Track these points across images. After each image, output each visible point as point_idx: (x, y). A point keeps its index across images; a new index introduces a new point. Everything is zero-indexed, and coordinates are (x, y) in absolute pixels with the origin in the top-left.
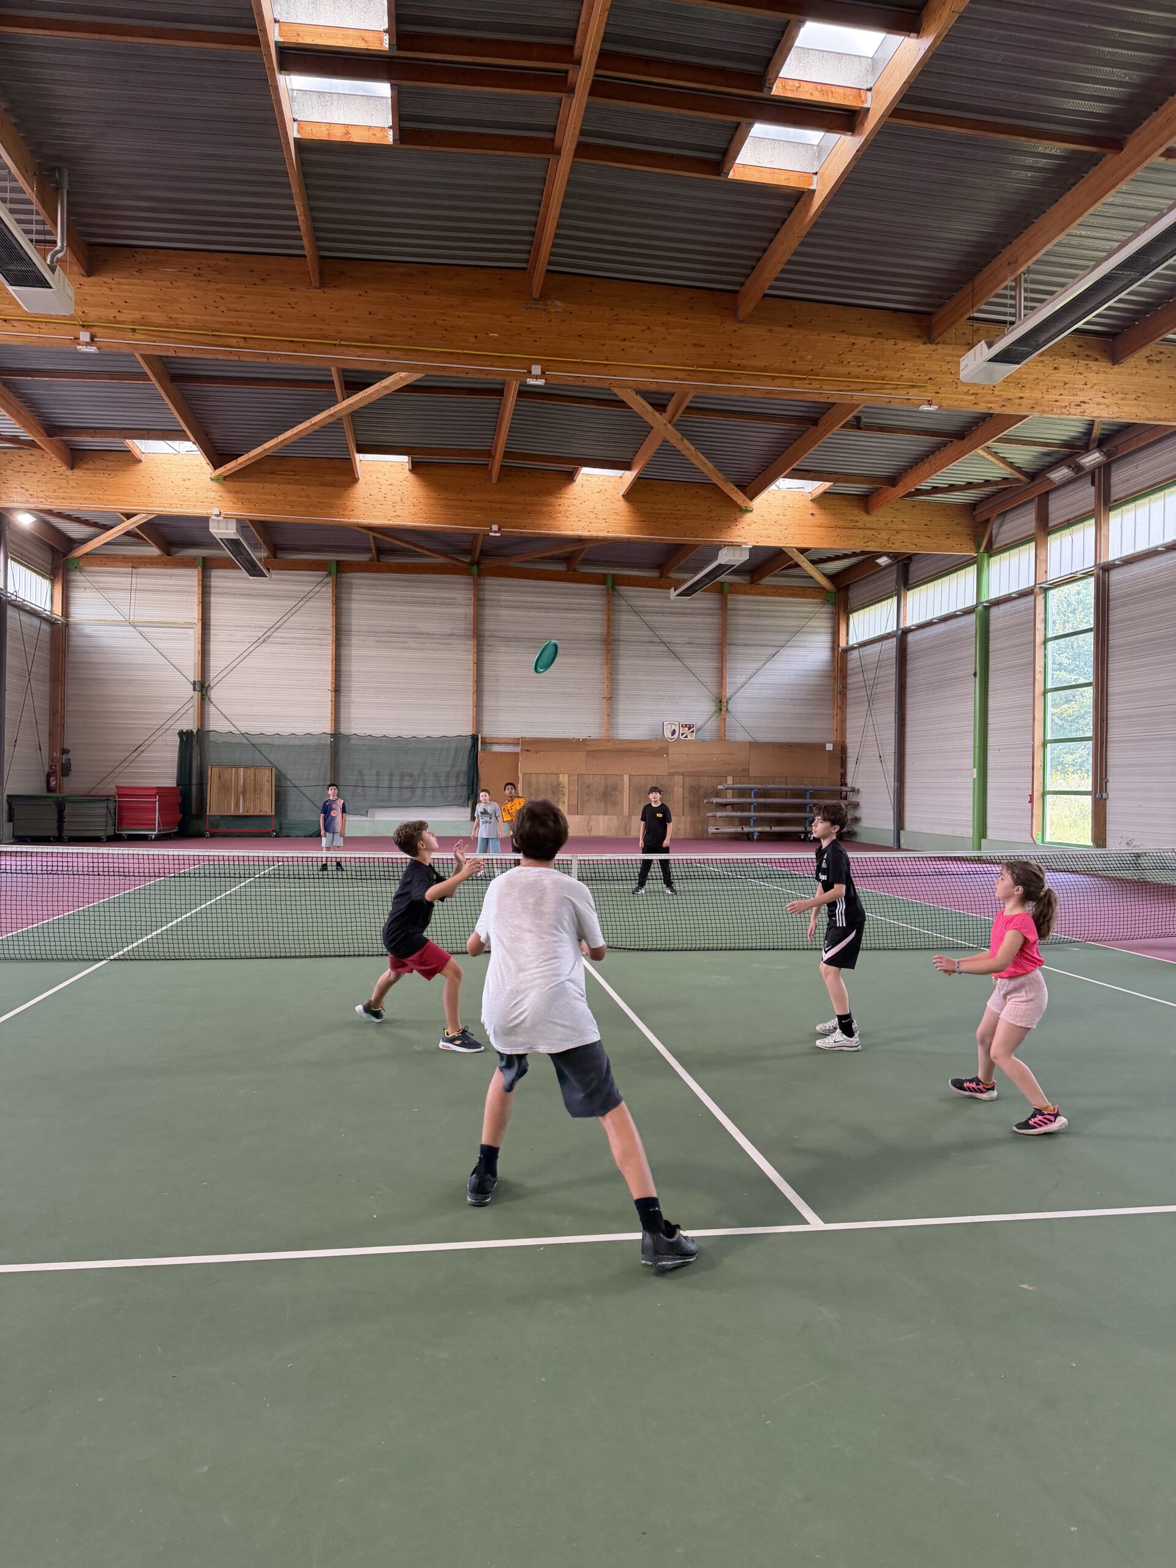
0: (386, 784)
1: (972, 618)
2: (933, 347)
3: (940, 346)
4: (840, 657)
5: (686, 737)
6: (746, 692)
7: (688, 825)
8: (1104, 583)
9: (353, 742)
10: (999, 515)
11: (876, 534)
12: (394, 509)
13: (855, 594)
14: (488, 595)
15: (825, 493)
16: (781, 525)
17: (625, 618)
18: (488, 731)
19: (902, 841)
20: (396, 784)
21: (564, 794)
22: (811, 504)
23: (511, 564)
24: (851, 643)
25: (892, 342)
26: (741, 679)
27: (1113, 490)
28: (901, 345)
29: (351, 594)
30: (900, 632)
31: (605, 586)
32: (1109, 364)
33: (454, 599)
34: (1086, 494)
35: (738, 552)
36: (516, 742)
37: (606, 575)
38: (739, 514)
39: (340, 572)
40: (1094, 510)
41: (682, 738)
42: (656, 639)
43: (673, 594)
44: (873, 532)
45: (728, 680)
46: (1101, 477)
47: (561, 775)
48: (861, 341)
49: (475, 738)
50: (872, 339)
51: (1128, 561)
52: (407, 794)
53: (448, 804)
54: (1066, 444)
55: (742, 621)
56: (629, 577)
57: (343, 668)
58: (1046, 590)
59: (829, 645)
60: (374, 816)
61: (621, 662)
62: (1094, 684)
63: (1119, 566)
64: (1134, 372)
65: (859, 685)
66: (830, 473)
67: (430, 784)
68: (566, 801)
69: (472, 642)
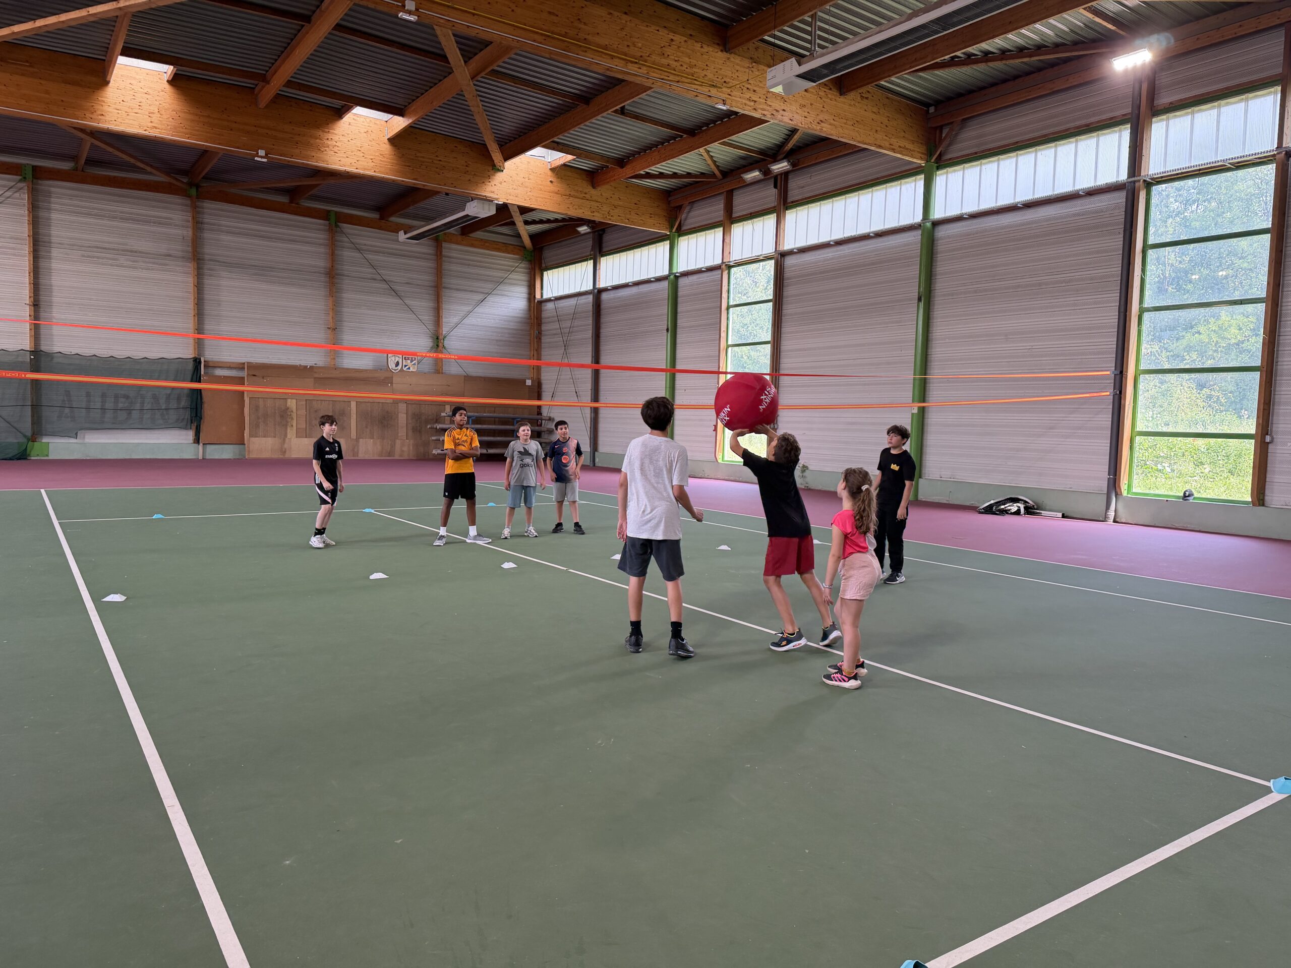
0: (98, 405)
1: (665, 284)
2: (727, 55)
3: (733, 55)
4: (536, 307)
5: (409, 368)
6: (458, 332)
7: (411, 447)
8: (781, 265)
9: (55, 360)
10: (690, 203)
11: (600, 206)
12: (149, 120)
13: (549, 254)
14: (207, 219)
15: (564, 165)
16: (527, 187)
17: (347, 254)
18: (210, 355)
19: (597, 460)
20: (109, 405)
21: (292, 419)
22: (550, 173)
23: (233, 190)
24: (545, 297)
25: (699, 45)
26: (455, 320)
27: (790, 193)
28: (706, 49)
29: (50, 203)
30: (596, 291)
31: (328, 222)
32: (838, 94)
33: (171, 219)
34: (770, 194)
35: (486, 206)
36: (241, 367)
37: (329, 211)
38: (492, 172)
39: (37, 179)
40: (774, 207)
41: (405, 369)
42: (378, 277)
43: (402, 236)
44: (598, 204)
45: (444, 320)
46: (781, 182)
47: (289, 401)
48: (677, 38)
49: (197, 362)
50: (686, 39)
51: (803, 250)
52: (122, 415)
53: (167, 426)
54: (761, 152)
55: (454, 267)
56: (351, 216)
57: (43, 281)
58: (729, 267)
59: (525, 295)
60: (84, 438)
61: (345, 295)
62: (772, 342)
63: (796, 253)
64: (852, 103)
65: (555, 332)
66: (574, 148)
67: (149, 407)
68: (295, 425)
69: (191, 265)
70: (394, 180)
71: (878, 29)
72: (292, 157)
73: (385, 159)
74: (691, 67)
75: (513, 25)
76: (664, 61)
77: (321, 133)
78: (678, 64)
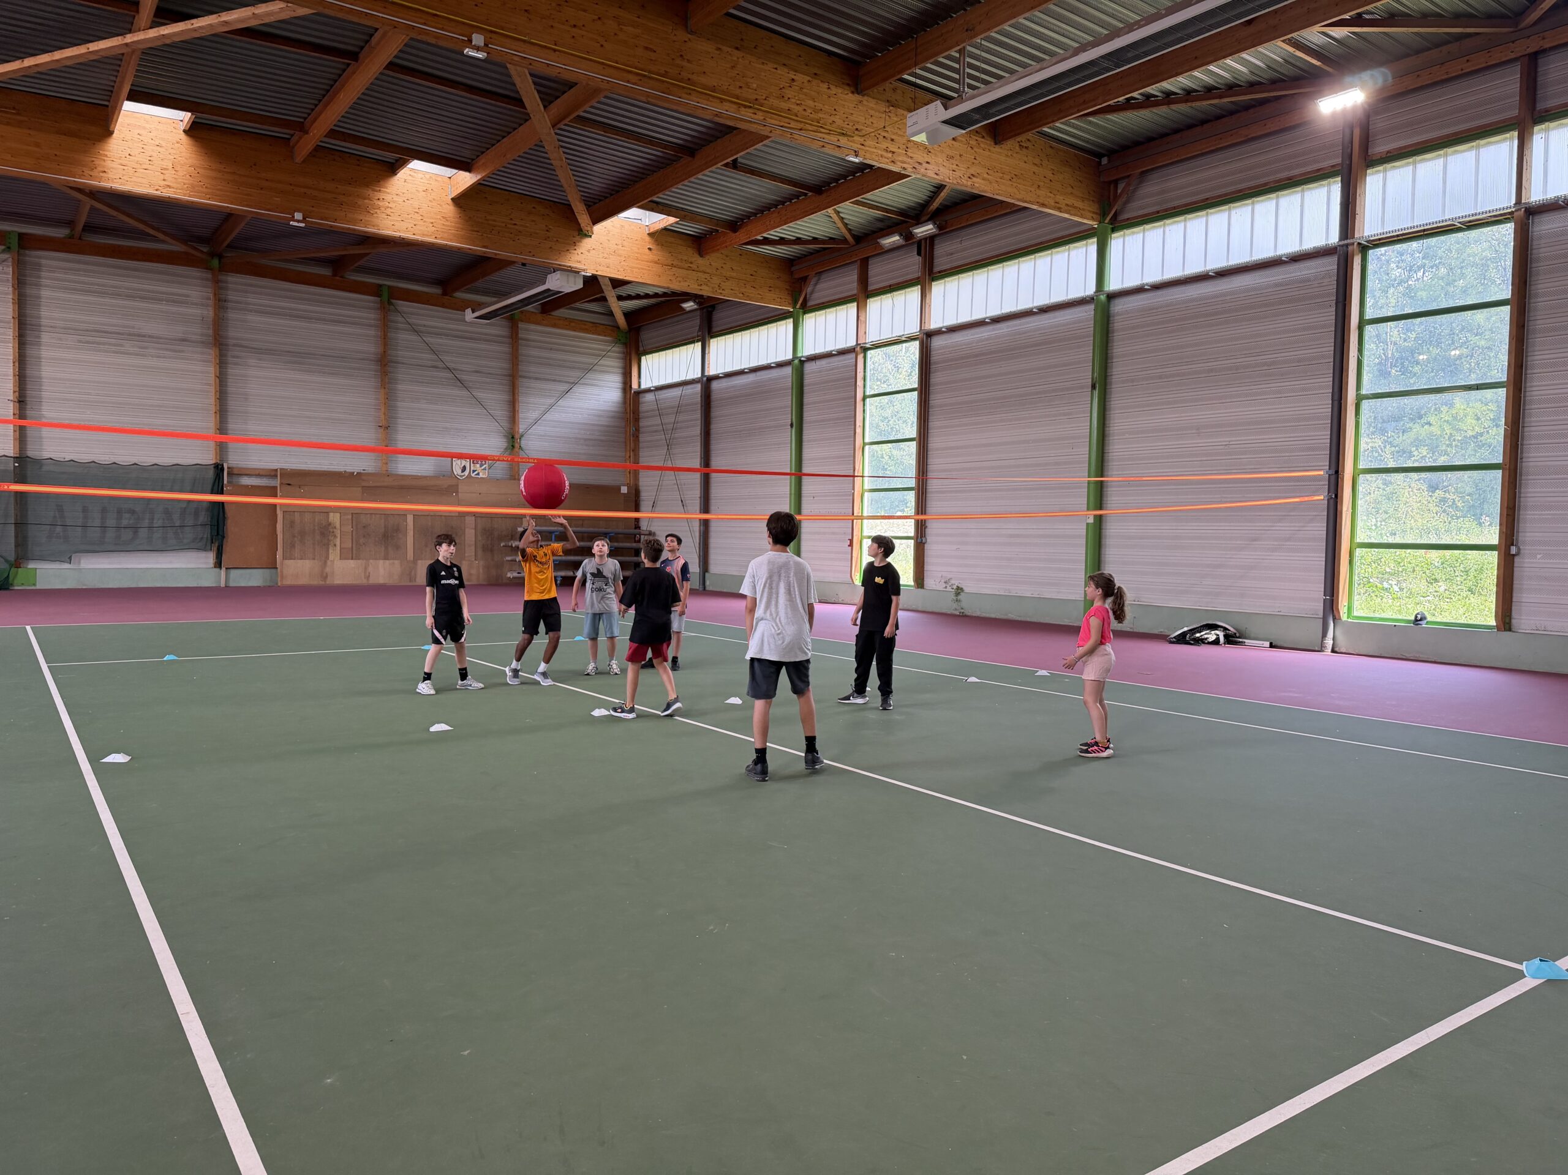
0: (97, 523)
1: (788, 370)
2: (857, 97)
3: (866, 98)
4: (632, 398)
5: (478, 474)
6: (538, 429)
7: (481, 570)
8: (927, 347)
9: (45, 468)
10: (816, 274)
11: (709, 278)
12: (162, 177)
13: (648, 336)
14: (232, 296)
15: (665, 229)
16: (620, 256)
17: (403, 337)
18: (237, 458)
19: (708, 583)
20: (111, 522)
21: (335, 536)
22: (648, 238)
23: (264, 262)
24: (643, 387)
25: (825, 86)
26: (534, 415)
27: (936, 261)
28: (834, 90)
29: (39, 277)
30: (705, 379)
31: (379, 299)
32: (993, 143)
33: (188, 296)
34: (913, 262)
35: (571, 279)
36: (272, 474)
37: (380, 286)
38: (578, 238)
39: (22, 248)
40: (918, 278)
41: (473, 475)
42: (440, 364)
43: (469, 315)
44: (707, 276)
45: (521, 415)
46: (926, 247)
47: (331, 515)
48: (800, 78)
49: (219, 468)
50: (809, 78)
51: (952, 329)
52: (127, 535)
53: (182, 546)
54: (902, 213)
55: (534, 352)
56: (408, 291)
57: (29, 372)
58: (865, 350)
59: (620, 385)
60: (79, 563)
61: (400, 387)
62: (917, 439)
63: (944, 332)
64: (1009, 154)
65: (655, 428)
66: (677, 208)
67: (159, 523)
68: (338, 543)
69: (212, 352)
70: (459, 248)
71: (1039, 66)
72: (335, 220)
73: (449, 223)
74: (816, 111)
75: (603, 64)
76: (784, 105)
77: (370, 192)
78: (800, 109)
